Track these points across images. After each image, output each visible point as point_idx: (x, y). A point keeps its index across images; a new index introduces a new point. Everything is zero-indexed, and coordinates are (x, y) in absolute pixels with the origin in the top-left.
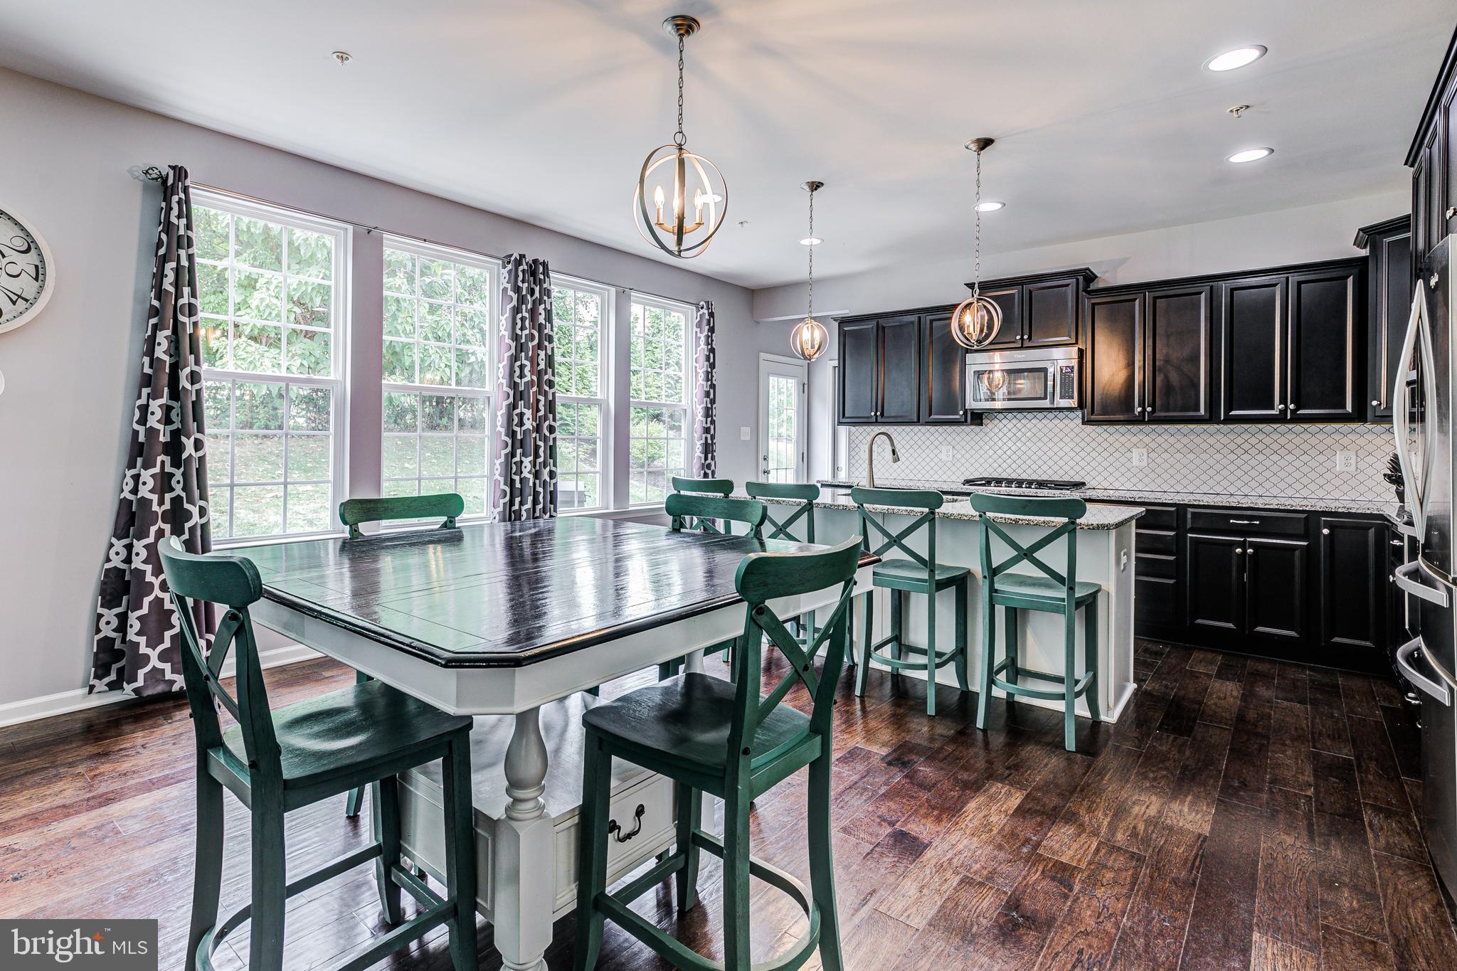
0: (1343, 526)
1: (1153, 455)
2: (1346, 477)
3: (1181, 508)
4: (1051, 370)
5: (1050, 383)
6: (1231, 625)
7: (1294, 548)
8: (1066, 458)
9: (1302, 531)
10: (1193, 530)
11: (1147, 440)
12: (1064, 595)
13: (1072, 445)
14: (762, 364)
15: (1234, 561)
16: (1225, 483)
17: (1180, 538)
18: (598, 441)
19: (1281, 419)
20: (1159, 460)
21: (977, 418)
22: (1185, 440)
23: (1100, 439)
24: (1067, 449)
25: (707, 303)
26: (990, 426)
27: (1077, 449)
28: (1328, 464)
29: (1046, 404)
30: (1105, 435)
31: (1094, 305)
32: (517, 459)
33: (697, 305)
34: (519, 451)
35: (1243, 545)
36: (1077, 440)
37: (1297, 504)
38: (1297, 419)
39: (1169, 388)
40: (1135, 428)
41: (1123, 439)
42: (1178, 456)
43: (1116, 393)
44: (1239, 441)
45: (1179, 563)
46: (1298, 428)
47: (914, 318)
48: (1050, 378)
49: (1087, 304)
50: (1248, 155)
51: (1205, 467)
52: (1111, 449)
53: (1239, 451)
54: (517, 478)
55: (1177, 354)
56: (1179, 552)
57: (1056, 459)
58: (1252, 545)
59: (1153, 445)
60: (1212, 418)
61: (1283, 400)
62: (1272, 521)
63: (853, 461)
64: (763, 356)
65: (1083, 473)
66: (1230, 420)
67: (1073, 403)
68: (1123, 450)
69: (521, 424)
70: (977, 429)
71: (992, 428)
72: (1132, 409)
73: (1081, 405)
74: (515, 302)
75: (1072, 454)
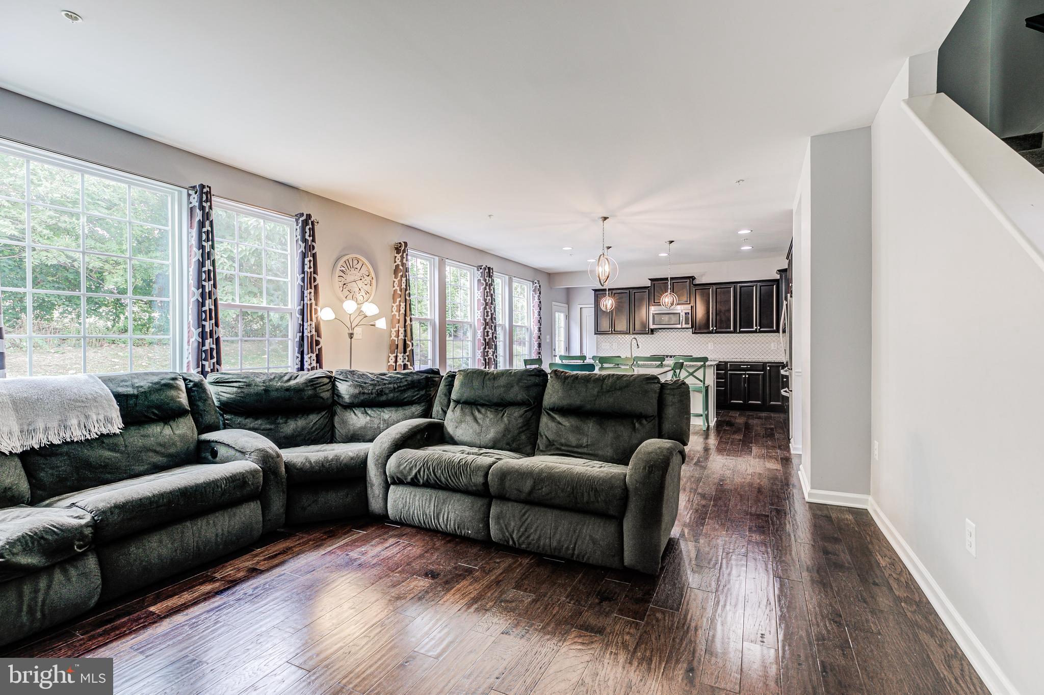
0: (773, 366)
1: (715, 345)
2: (774, 351)
3: (726, 363)
4: (681, 314)
5: (681, 319)
6: (741, 402)
7: (759, 374)
8: (685, 347)
9: (761, 368)
10: (730, 370)
11: (713, 339)
12: (702, 386)
13: (687, 341)
14: (554, 307)
15: (743, 380)
16: (739, 354)
17: (726, 374)
18: (526, 343)
19: (755, 332)
20: (717, 347)
21: (652, 331)
22: (726, 339)
23: (697, 340)
24: (685, 343)
25: (538, 281)
26: (657, 334)
27: (689, 343)
28: (769, 347)
29: (679, 326)
30: (699, 338)
31: (696, 290)
32: (486, 350)
33: (533, 282)
34: (487, 347)
35: (745, 374)
36: (689, 340)
37: (760, 360)
38: (761, 332)
39: (721, 321)
40: (709, 335)
41: (705, 339)
42: (724, 345)
43: (704, 322)
44: (743, 339)
45: (726, 382)
46: (761, 334)
47: (628, 291)
48: (681, 317)
49: (694, 289)
50: (746, 248)
51: (732, 349)
52: (701, 343)
53: (743, 343)
54: (487, 358)
55: (723, 309)
56: (725, 378)
57: (681, 347)
58: (748, 374)
59: (715, 341)
60: (735, 332)
61: (756, 326)
62: (753, 366)
63: (598, 350)
64: (554, 303)
65: (691, 352)
66: (741, 332)
67: (690, 326)
68: (705, 343)
69: (488, 336)
70: (651, 336)
71: (657, 335)
72: (709, 328)
73: (692, 327)
74: (484, 286)
75: (687, 345)
